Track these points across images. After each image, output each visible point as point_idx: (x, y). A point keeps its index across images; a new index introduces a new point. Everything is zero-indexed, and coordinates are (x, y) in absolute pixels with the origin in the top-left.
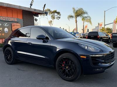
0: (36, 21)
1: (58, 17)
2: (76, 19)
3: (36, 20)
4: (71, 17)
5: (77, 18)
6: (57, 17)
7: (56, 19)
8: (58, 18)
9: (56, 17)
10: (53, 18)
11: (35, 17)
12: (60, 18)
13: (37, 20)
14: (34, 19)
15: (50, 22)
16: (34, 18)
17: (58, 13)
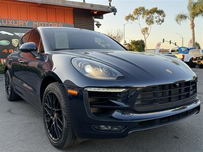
0: (98, 27)
1: (160, 20)
2: (193, 21)
3: (98, 25)
4: (183, 17)
5: (194, 18)
6: (158, 19)
7: (156, 23)
8: (160, 22)
9: (156, 20)
10: (150, 22)
11: (95, 20)
12: (163, 21)
13: (100, 25)
14: (95, 23)
15: (144, 31)
16: (93, 21)
17: (160, 12)
